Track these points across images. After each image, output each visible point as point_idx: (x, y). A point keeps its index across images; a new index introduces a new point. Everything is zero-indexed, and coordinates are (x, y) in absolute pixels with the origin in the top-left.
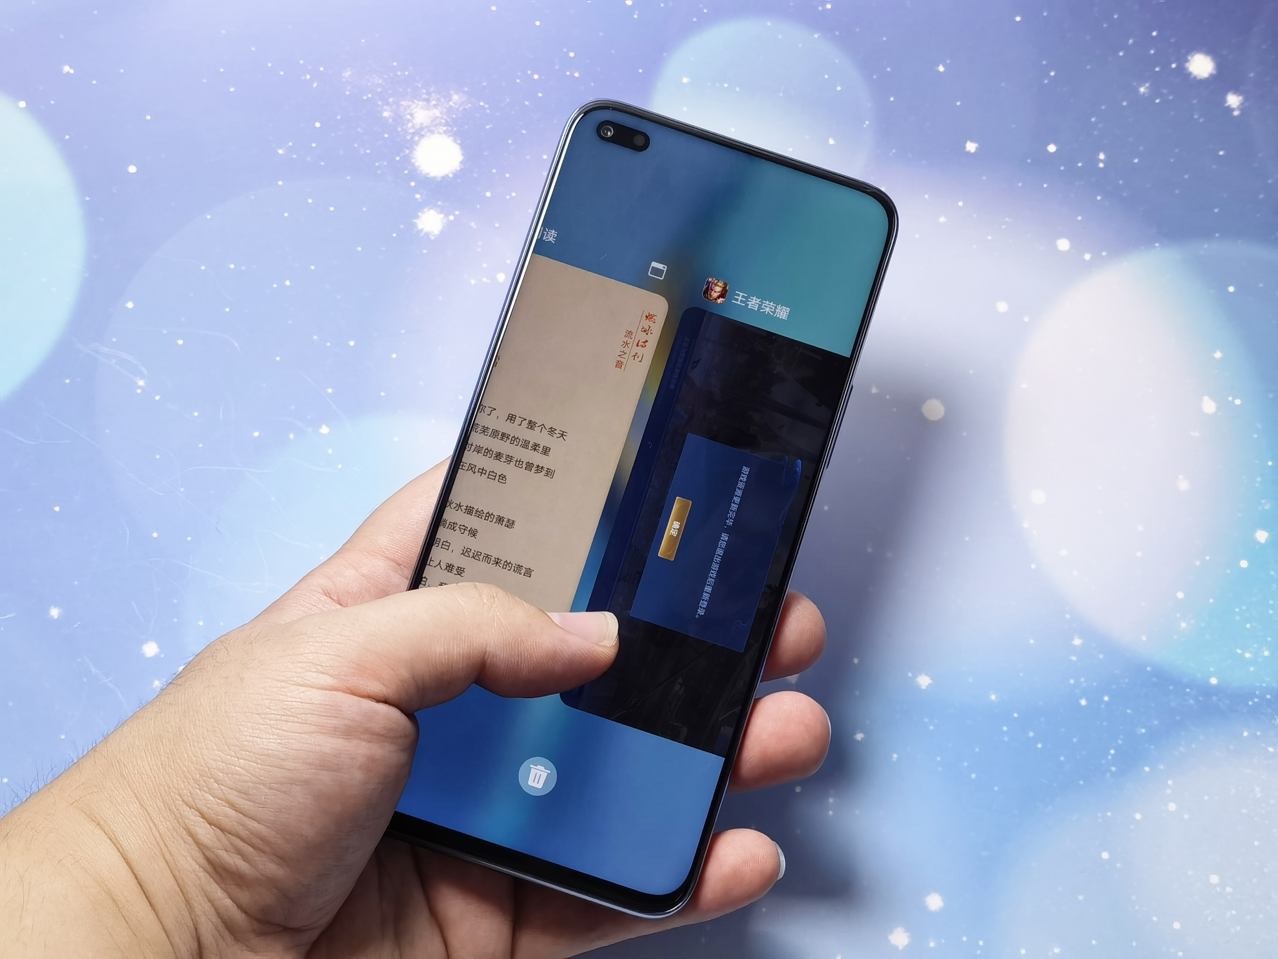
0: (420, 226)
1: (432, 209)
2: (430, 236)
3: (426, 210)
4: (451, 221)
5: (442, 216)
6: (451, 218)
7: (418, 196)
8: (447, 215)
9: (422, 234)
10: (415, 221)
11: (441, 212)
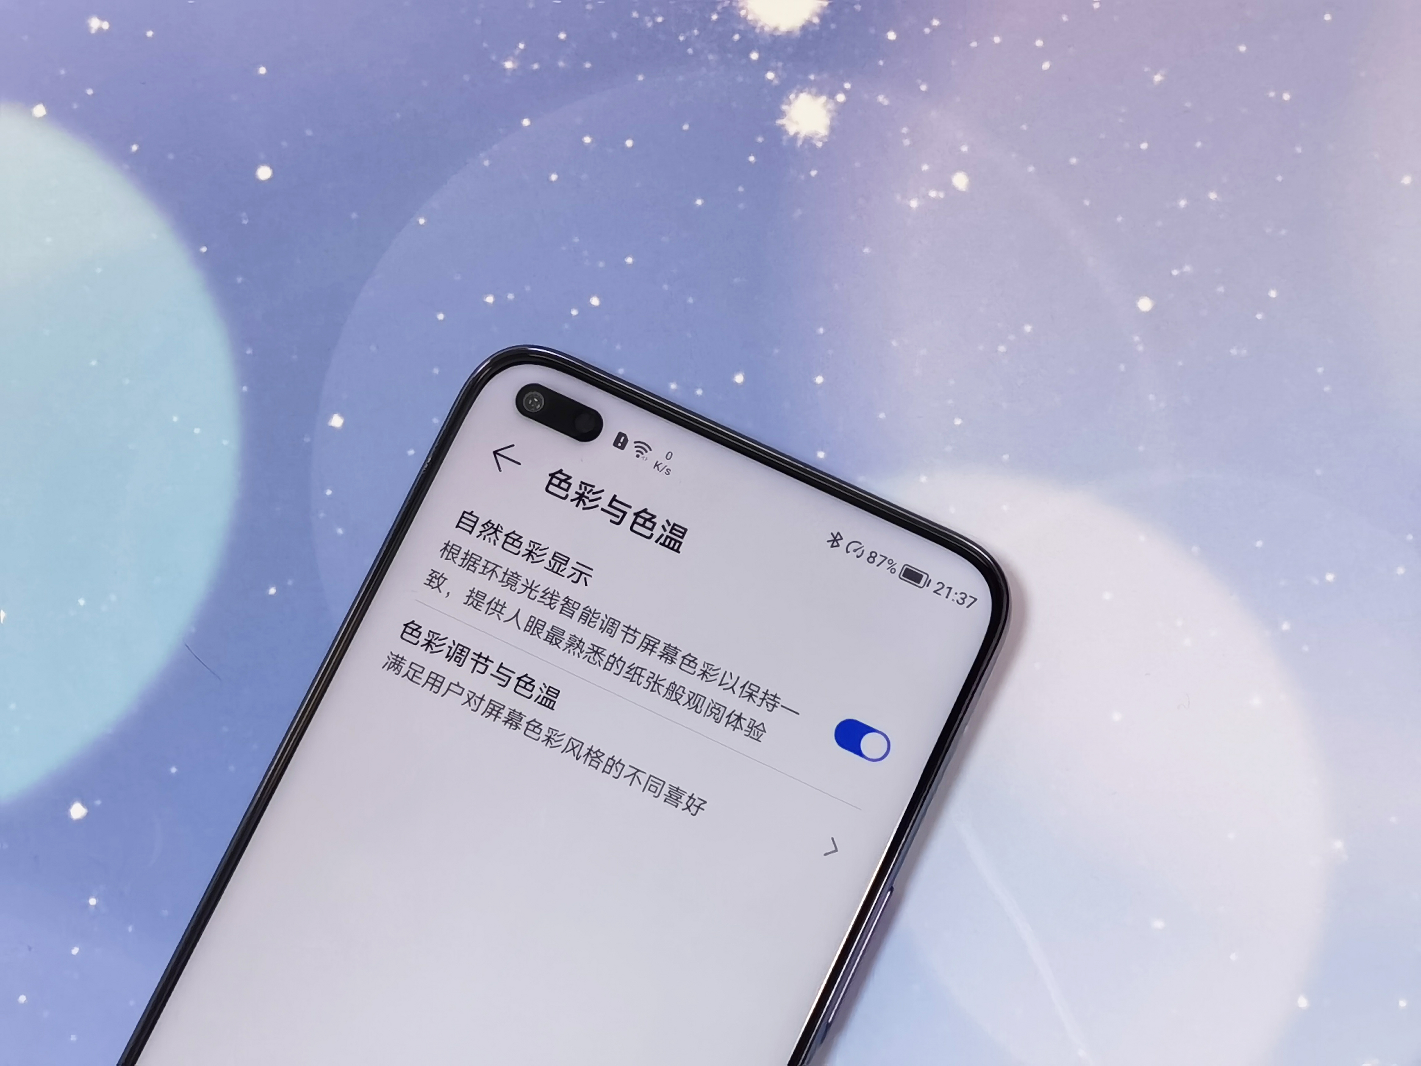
0: (792, 130)
1: (802, 92)
2: (814, 142)
3: (792, 96)
4: (844, 103)
5: (823, 99)
6: (841, 98)
7: (770, 75)
8: (832, 96)
9: (800, 143)
10: (779, 122)
11: (819, 93)
